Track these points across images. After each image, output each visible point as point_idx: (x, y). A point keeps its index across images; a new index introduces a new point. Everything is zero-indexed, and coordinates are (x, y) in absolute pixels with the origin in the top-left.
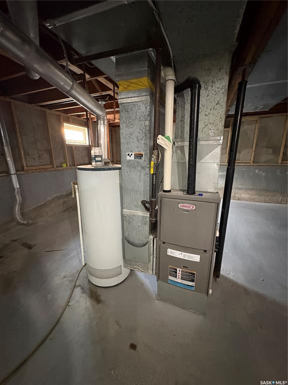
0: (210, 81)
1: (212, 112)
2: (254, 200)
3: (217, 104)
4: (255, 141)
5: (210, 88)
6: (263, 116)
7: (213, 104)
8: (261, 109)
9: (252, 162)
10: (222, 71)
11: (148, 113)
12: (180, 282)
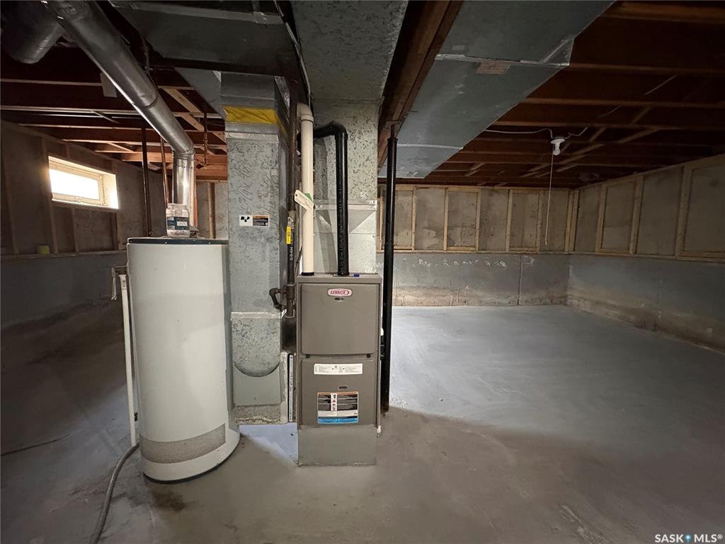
0: (357, 131)
1: (361, 169)
2: (421, 304)
3: (367, 160)
4: (414, 219)
5: (357, 139)
6: (419, 186)
7: (363, 160)
8: (416, 176)
9: (413, 249)
10: (370, 122)
11: (275, 158)
12: (336, 415)
